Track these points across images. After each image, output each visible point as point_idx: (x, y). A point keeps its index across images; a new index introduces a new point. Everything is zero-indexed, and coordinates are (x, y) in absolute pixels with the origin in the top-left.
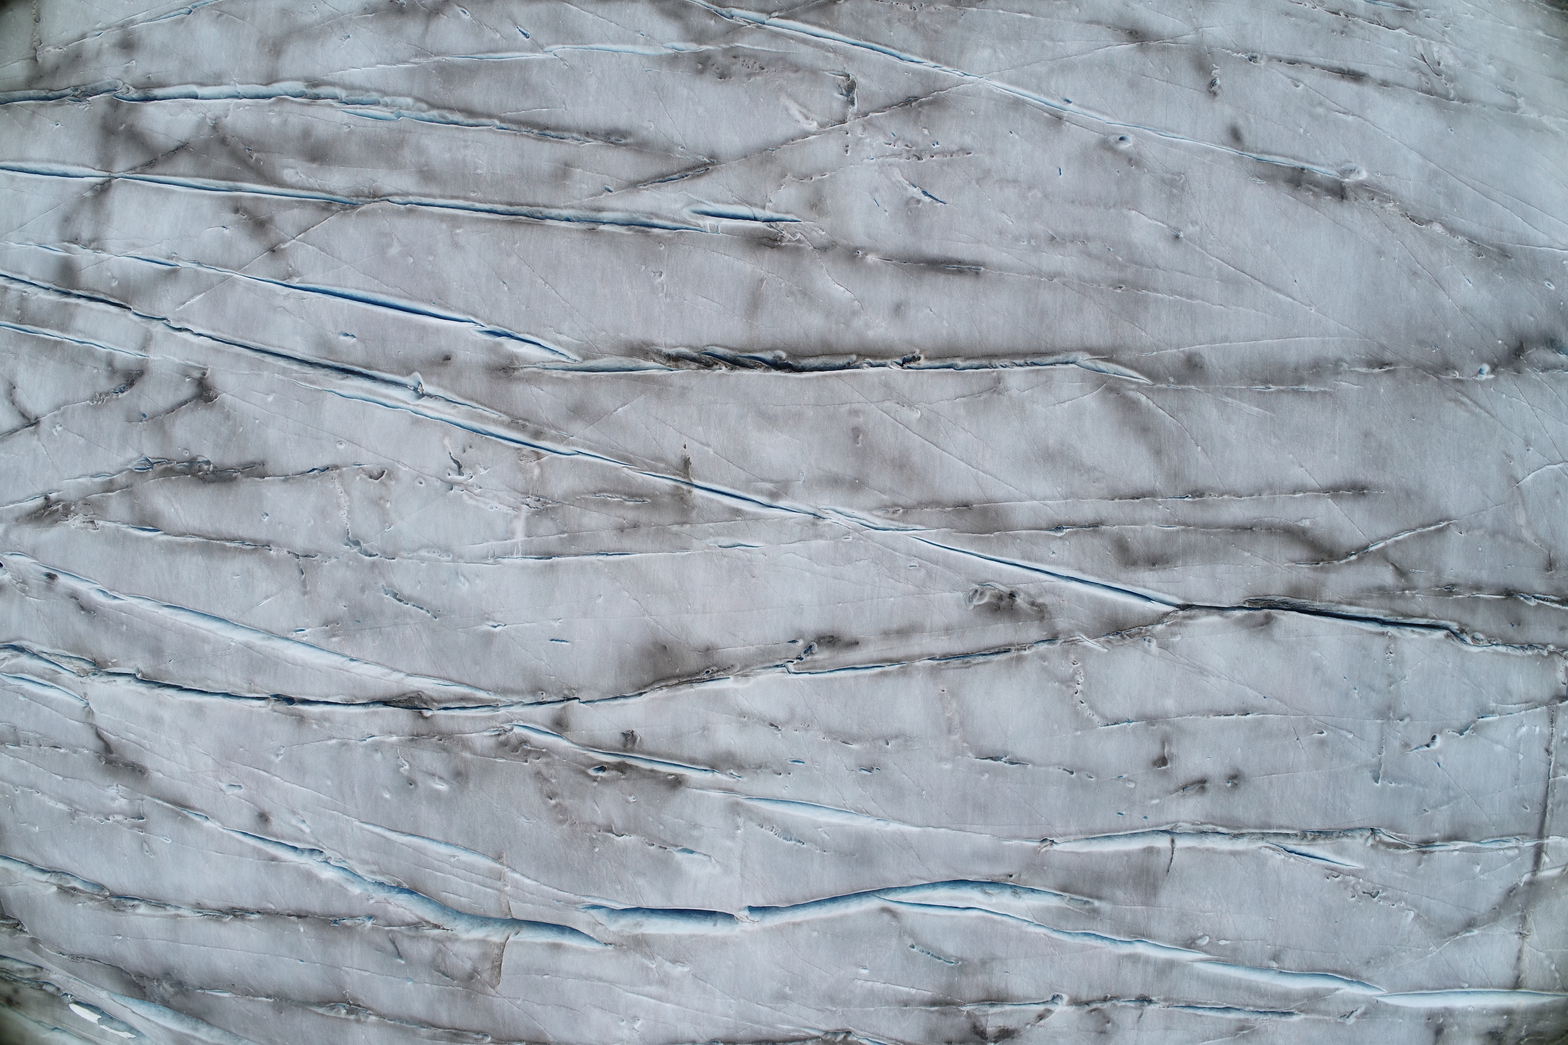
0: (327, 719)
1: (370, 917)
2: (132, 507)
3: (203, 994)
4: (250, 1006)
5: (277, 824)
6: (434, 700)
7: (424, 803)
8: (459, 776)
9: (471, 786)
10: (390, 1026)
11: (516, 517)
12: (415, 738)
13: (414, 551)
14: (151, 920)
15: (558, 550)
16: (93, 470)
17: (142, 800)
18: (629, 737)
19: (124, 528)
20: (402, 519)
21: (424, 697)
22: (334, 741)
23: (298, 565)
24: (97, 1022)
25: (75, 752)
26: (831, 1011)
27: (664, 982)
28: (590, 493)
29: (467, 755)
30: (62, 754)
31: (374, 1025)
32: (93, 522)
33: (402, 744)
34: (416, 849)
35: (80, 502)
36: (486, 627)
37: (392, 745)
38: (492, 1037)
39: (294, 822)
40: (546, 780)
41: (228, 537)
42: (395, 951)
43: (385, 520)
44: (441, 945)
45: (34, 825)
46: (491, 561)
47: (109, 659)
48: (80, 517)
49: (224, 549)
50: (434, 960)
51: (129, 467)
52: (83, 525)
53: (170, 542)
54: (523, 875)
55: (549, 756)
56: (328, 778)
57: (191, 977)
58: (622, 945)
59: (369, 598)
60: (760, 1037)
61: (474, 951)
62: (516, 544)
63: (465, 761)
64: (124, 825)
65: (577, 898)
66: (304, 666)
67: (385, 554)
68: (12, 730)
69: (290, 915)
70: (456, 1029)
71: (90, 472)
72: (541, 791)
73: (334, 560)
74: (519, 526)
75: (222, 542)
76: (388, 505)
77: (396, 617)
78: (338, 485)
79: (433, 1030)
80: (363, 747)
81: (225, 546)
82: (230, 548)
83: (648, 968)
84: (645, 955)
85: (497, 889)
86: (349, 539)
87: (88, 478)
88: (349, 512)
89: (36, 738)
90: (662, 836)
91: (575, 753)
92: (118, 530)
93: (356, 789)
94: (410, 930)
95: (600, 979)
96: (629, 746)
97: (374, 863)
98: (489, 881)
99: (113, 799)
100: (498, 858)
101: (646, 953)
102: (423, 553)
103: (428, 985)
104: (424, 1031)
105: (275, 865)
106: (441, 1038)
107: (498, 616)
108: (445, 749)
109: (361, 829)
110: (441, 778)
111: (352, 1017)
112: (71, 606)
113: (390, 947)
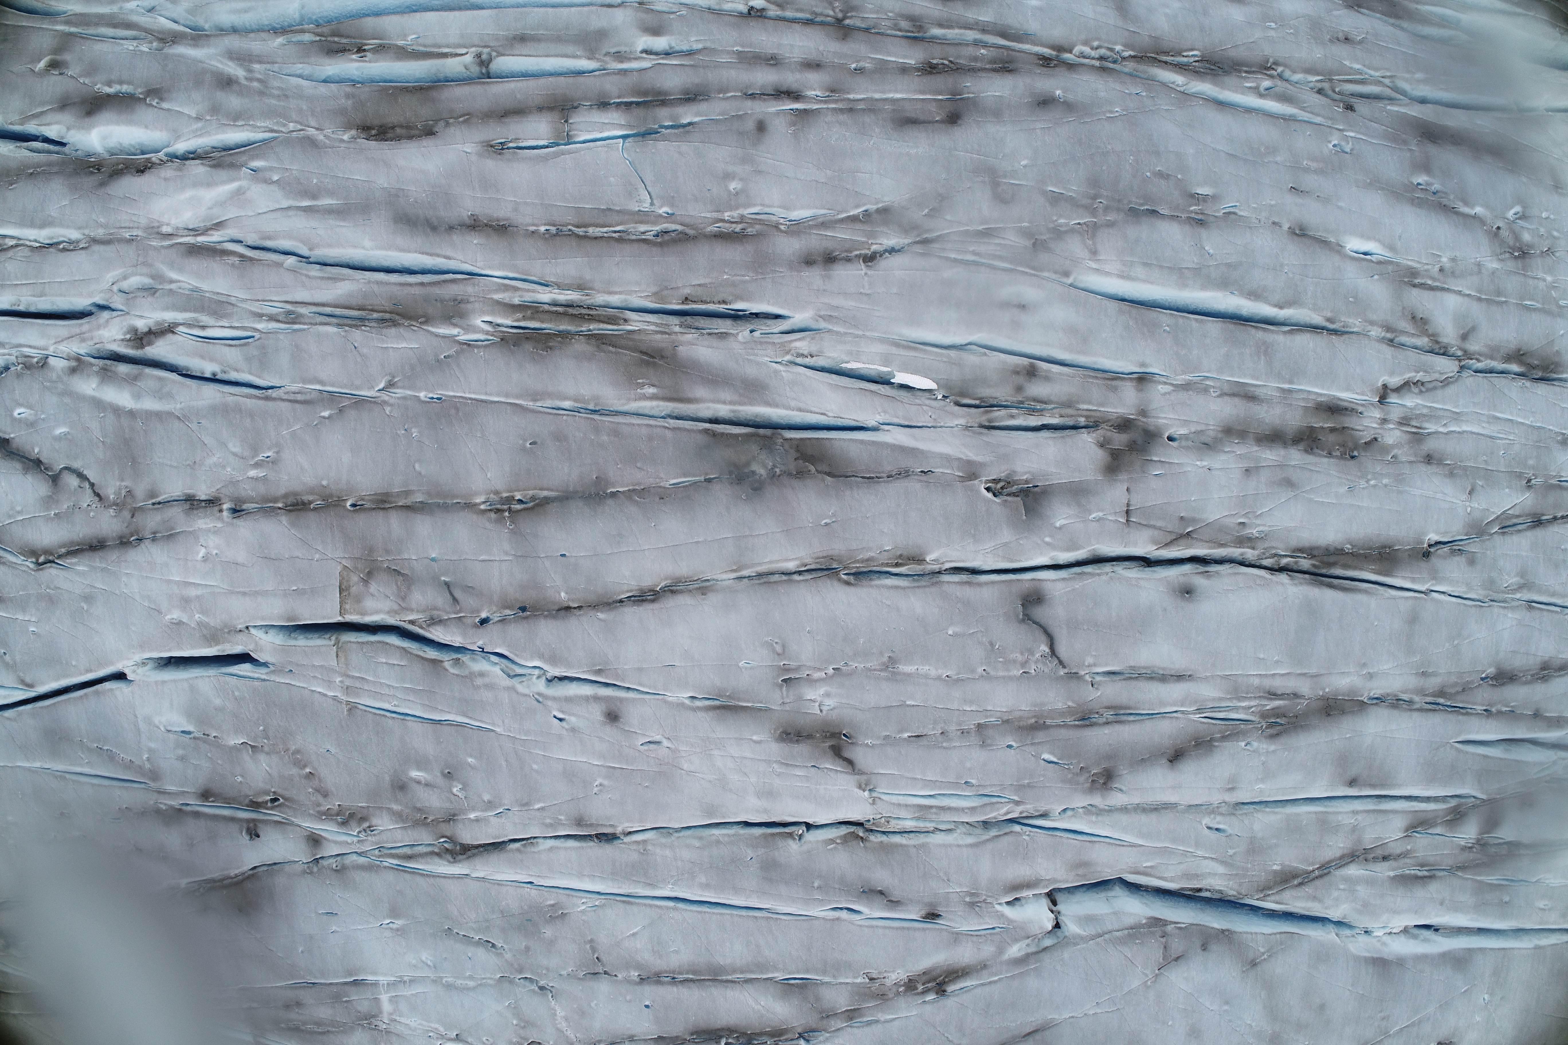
0: (551, 825)
1: (484, 622)
2: (818, 999)
3: (707, 474)
4: (639, 476)
5: (596, 712)
6: (438, 855)
7: (431, 757)
8: (401, 786)
9: (387, 778)
10: (457, 497)
11: (391, 1014)
12: (451, 818)
13: (481, 985)
14: (776, 557)
15: (347, 988)
16: (876, 1029)
17: (783, 703)
18: (254, 834)
19: (827, 979)
20: (497, 1012)
21: (449, 857)
22: (537, 806)
23: (603, 965)
24: (896, 373)
25: (887, 737)
26: (50, 588)
27: (186, 602)
28: (332, 1032)
29: (396, 807)
30: (906, 731)
31: (477, 494)
32: (871, 979)
33: (463, 811)
34: (435, 709)
35: (891, 996)
36: (399, 923)
37: (473, 809)
38: (345, 507)
39: (573, 719)
40: (317, 790)
41: (692, 985)
42: (452, 589)
43: (516, 1010)
44: (403, 605)
45: (955, 635)
46: (405, 978)
47: (840, 847)
48: (889, 982)
49: (694, 972)
50: (409, 588)
51: (828, 1035)
52: (885, 975)
53: (762, 972)
54: (325, 695)
55: (318, 812)
56: (537, 772)
57: (722, 493)
58: (229, 632)
59: (520, 942)
60: (101, 553)
61: (369, 603)
62: (387, 992)
63: (397, 801)
64: (810, 668)
65: (273, 677)
66: (581, 876)
67: (511, 982)
68: (989, 741)
69: (580, 608)
70: (384, 509)
71: (880, 1026)
72: (320, 780)
73: (564, 973)
74: (387, 1007)
75: (698, 978)
76: (515, 1022)
77: (488, 928)
78: (572, 1036)
79: (408, 502)
80: (504, 805)
81: (693, 974)
82: (687, 973)
83: (203, 612)
84: (206, 626)
85: (348, 676)
86: (551, 992)
87: (882, 1019)
88: (555, 1015)
89: (949, 740)
90: (208, 747)
91: (295, 818)
92: (834, 977)
93: (504, 764)
94: (439, 616)
95: (244, 594)
96: (251, 825)
97: (479, 687)
98: (358, 685)
99: (827, 695)
100: (352, 708)
101: (206, 628)
102: (471, 984)
103: (414, 558)
104: (419, 498)
105: (595, 665)
106: (399, 494)
107: (388, 934)
108: (419, 810)
109: (493, 724)
110: (419, 782)
111: (505, 495)
112: (896, 895)
113: (458, 594)
